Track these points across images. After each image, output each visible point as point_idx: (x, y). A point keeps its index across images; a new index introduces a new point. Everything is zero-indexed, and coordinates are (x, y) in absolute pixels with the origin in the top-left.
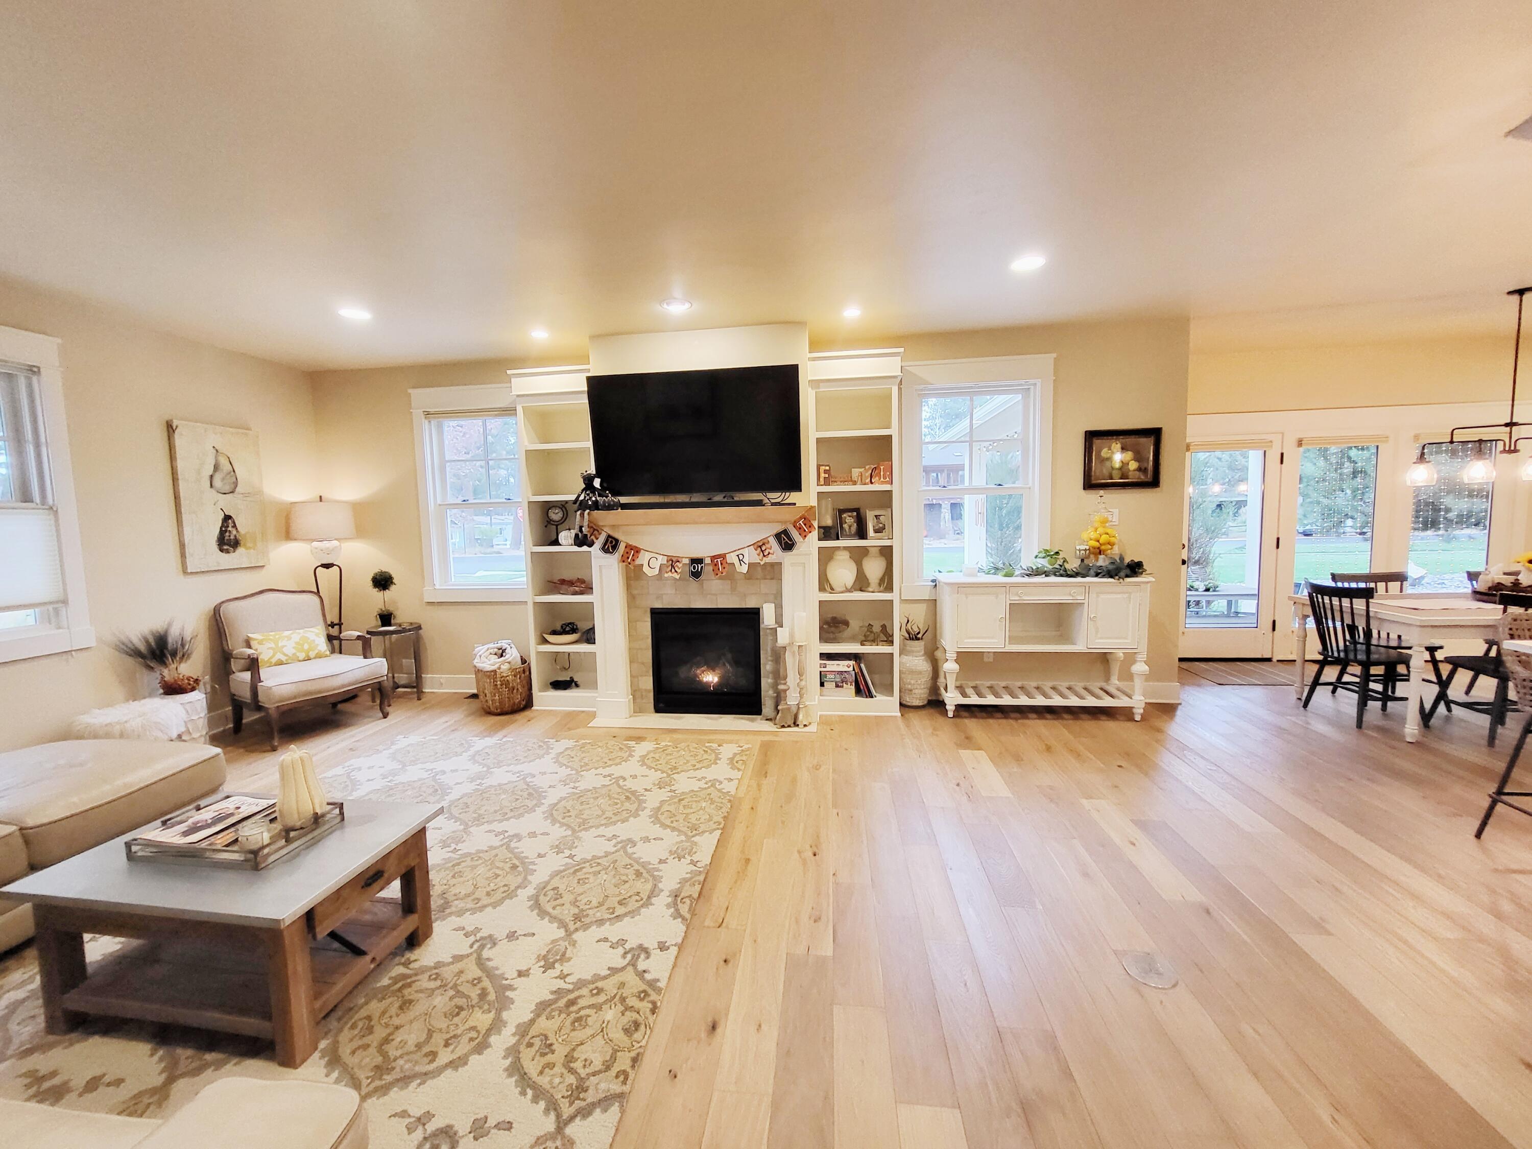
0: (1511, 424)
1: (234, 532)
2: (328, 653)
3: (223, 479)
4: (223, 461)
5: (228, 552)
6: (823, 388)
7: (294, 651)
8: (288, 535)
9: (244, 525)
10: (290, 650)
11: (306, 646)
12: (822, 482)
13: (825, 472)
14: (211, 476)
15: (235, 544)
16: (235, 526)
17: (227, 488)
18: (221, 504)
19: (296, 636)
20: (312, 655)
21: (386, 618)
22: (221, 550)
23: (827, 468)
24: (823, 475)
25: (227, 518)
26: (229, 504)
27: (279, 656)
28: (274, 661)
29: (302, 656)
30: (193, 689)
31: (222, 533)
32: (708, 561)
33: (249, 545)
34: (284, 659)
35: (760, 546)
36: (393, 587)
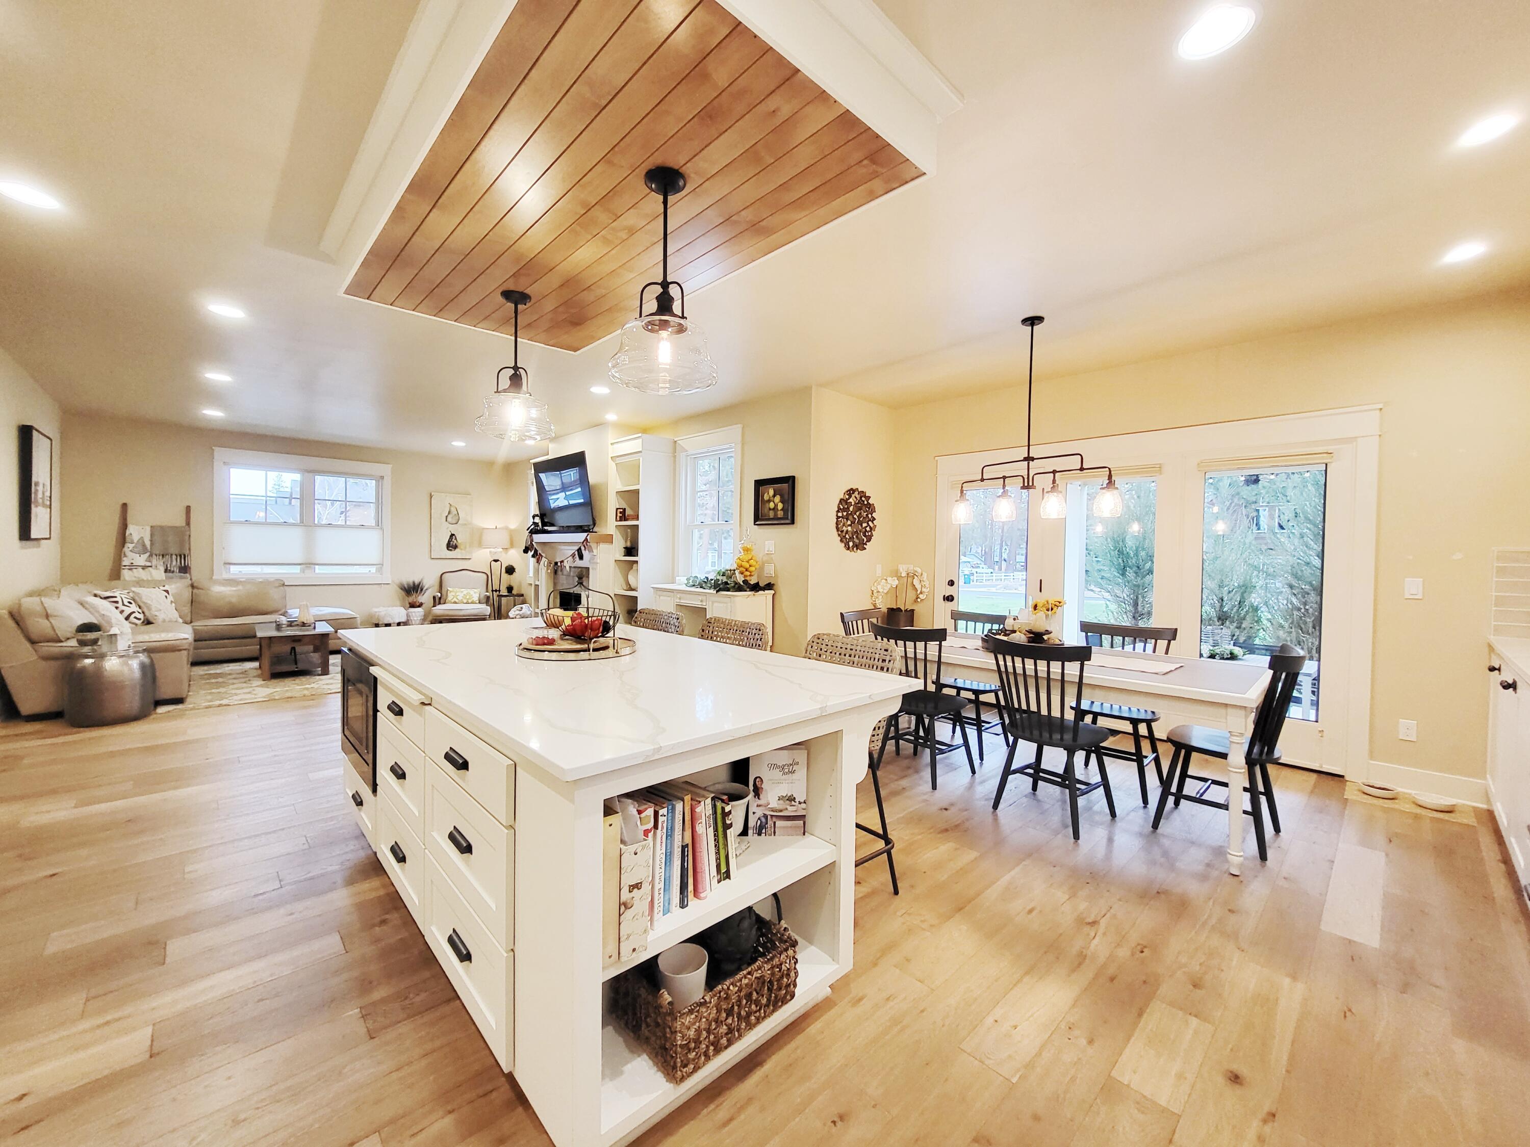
0: (1029, 459)
1: (455, 541)
2: (478, 602)
3: (452, 518)
4: (453, 509)
5: (451, 550)
6: (618, 460)
7: (461, 598)
8: (480, 545)
9: (460, 539)
10: (460, 598)
11: (468, 597)
12: (618, 518)
13: (620, 513)
14: (447, 517)
15: (456, 547)
16: (456, 539)
17: (454, 522)
18: (450, 529)
19: (465, 591)
20: (470, 601)
21: (510, 589)
22: (448, 549)
23: (622, 510)
24: (619, 515)
25: (452, 535)
26: (454, 529)
27: (455, 599)
28: (453, 601)
29: (465, 601)
30: (419, 606)
31: (449, 542)
32: (559, 564)
33: (462, 548)
34: (457, 601)
35: (573, 555)
36: (514, 573)
